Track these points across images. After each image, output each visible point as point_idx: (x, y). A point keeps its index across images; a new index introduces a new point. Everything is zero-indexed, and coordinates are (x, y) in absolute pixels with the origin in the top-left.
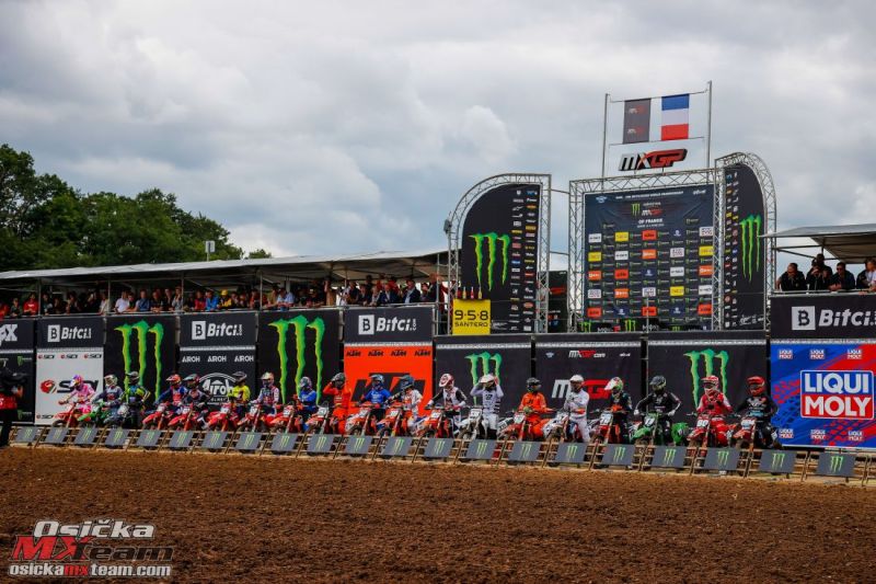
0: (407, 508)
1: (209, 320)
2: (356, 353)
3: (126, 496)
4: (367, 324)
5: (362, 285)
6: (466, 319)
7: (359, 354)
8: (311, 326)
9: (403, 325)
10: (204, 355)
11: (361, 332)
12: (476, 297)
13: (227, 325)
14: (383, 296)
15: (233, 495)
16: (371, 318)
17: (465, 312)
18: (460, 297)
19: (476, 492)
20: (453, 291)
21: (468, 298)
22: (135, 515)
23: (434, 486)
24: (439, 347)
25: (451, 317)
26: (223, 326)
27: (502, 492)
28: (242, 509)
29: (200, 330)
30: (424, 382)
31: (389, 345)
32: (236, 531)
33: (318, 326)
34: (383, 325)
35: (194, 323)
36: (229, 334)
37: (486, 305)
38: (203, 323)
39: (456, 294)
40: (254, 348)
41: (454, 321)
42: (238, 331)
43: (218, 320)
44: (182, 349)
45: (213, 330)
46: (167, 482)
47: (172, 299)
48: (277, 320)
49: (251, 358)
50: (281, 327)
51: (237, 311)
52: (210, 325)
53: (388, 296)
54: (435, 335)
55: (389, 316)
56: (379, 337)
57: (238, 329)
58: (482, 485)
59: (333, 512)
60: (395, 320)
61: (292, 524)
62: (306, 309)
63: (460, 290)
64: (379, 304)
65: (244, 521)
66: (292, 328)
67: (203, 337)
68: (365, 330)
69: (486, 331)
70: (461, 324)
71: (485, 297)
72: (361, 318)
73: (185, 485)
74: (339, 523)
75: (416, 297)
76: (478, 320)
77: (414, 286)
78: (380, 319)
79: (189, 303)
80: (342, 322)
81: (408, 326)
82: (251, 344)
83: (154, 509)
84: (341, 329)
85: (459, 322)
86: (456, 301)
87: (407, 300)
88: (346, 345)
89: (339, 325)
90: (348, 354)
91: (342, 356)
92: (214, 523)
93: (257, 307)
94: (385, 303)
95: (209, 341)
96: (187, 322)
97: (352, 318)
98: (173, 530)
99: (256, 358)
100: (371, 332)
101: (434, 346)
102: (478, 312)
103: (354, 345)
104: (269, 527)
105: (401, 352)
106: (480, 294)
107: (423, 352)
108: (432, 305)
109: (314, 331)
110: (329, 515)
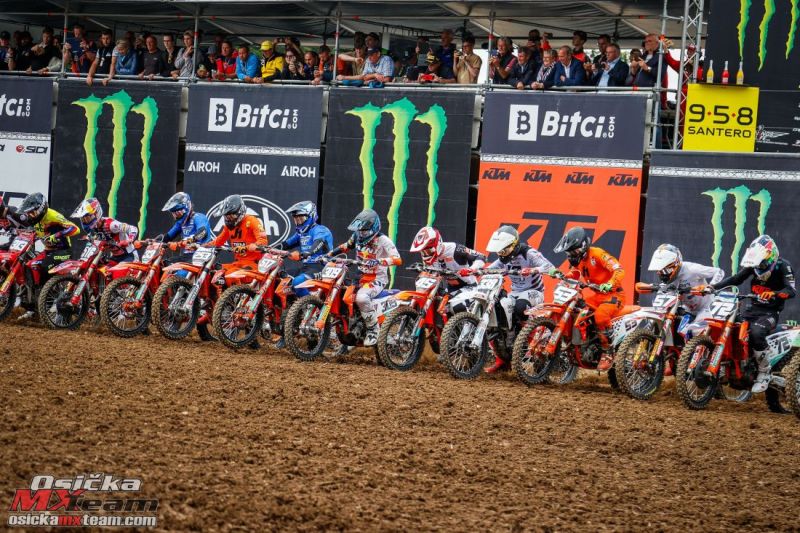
0: (553, 461)
1: (240, 97)
2: (502, 174)
3: (60, 401)
4: (525, 120)
5: (521, 49)
6: (709, 122)
7: (506, 176)
8: (422, 119)
9: (590, 127)
10: (228, 161)
11: (513, 135)
12: (732, 82)
13: (272, 109)
14: (558, 70)
15: (248, 413)
16: (533, 110)
17: (710, 108)
18: (702, 80)
19: (687, 441)
20: (689, 67)
21: (717, 81)
22: (68, 435)
23: (612, 424)
24: (654, 171)
25: (682, 116)
26: (265, 110)
27: (737, 444)
28: (256, 438)
29: (223, 114)
30: (622, 233)
31: (562, 162)
32: (238, 476)
33: (435, 120)
34: (555, 124)
35: (214, 102)
36: (274, 125)
37: (751, 98)
38: (229, 103)
39: (695, 75)
40: (317, 154)
41: (687, 124)
42: (290, 121)
43: (255, 99)
44: (190, 148)
45: (246, 116)
46: (138, 382)
47: (175, 55)
48: (361, 105)
49: (311, 172)
50: (368, 117)
51: (292, 85)
52: (242, 107)
53: (567, 71)
54: (650, 147)
55: (566, 109)
56: (544, 146)
57: (290, 117)
58: (702, 429)
59: (417, 458)
60: (576, 118)
61: (338, 473)
62: (416, 87)
63: (703, 65)
64: (548, 85)
65: (256, 459)
66: (387, 121)
67: (227, 128)
68: (520, 132)
69: (746, 146)
70: (701, 131)
71: (749, 82)
72: (515, 109)
73: (167, 391)
74: (424, 477)
75: (620, 77)
76: (733, 124)
77: (617, 53)
78: (549, 114)
79: (206, 63)
80: (478, 114)
81: (599, 129)
82: (311, 146)
83: (102, 428)
84: (477, 126)
85: (697, 126)
86: (693, 87)
87: (604, 82)
88: (485, 158)
89: (471, 120)
90: (487, 174)
91: (474, 179)
92: (203, 459)
93: (327, 79)
94: (561, 84)
95: (238, 136)
96: (200, 99)
97: (498, 108)
98: (128, 466)
99: (321, 172)
100: (531, 136)
101: (645, 170)
102: (733, 110)
103: (500, 159)
104: (297, 473)
105: (581, 178)
106: (740, 74)
107: (623, 180)
108: (646, 92)
109: (427, 128)
110: (409, 461)
